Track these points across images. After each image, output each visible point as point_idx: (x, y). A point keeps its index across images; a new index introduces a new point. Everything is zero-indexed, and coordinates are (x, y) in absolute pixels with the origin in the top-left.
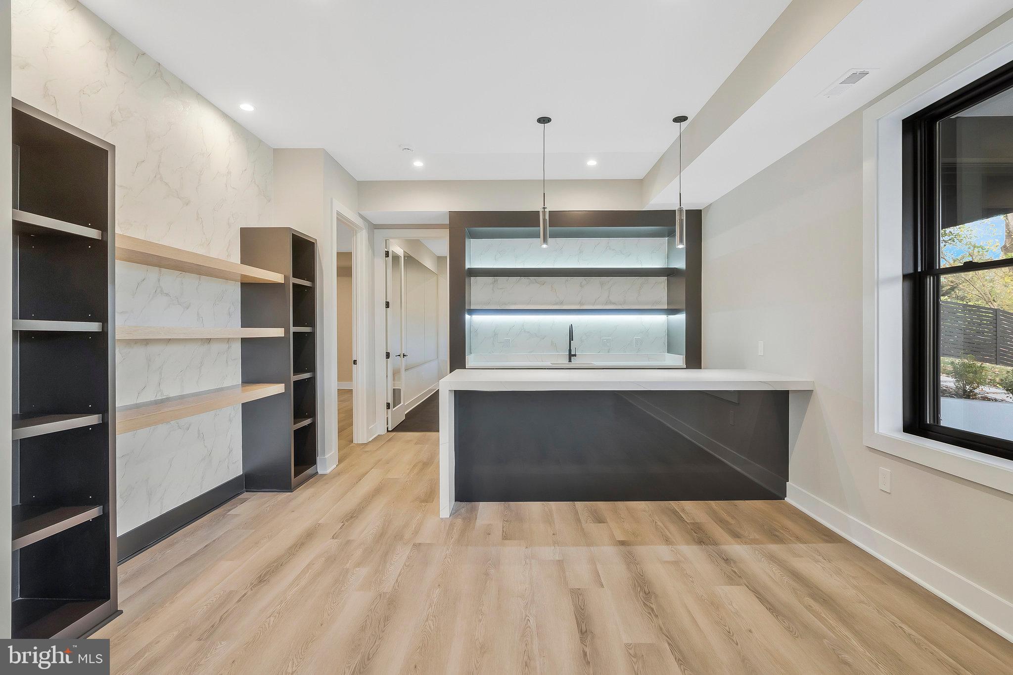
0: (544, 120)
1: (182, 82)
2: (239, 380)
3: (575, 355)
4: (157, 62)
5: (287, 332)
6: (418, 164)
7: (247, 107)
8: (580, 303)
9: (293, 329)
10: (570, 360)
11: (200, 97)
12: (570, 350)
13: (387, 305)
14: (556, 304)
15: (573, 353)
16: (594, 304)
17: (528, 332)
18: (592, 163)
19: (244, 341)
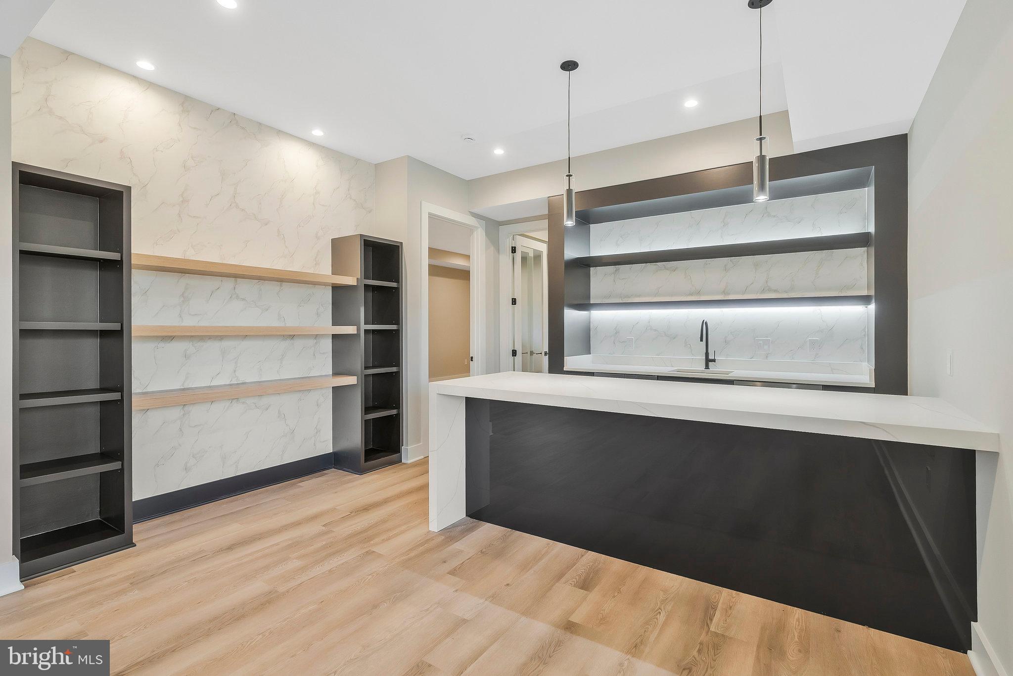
0: (569, 66)
1: (260, 124)
2: (330, 371)
3: (714, 361)
4: (232, 113)
5: (358, 330)
6: (499, 152)
7: (317, 133)
8: (724, 291)
9: (364, 327)
10: (707, 367)
11: (280, 133)
12: (707, 354)
13: (514, 302)
14: (691, 294)
15: (711, 357)
16: (744, 293)
17: (655, 330)
18: (691, 103)
19: (335, 337)
